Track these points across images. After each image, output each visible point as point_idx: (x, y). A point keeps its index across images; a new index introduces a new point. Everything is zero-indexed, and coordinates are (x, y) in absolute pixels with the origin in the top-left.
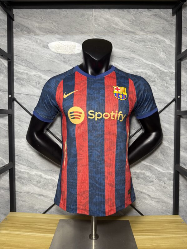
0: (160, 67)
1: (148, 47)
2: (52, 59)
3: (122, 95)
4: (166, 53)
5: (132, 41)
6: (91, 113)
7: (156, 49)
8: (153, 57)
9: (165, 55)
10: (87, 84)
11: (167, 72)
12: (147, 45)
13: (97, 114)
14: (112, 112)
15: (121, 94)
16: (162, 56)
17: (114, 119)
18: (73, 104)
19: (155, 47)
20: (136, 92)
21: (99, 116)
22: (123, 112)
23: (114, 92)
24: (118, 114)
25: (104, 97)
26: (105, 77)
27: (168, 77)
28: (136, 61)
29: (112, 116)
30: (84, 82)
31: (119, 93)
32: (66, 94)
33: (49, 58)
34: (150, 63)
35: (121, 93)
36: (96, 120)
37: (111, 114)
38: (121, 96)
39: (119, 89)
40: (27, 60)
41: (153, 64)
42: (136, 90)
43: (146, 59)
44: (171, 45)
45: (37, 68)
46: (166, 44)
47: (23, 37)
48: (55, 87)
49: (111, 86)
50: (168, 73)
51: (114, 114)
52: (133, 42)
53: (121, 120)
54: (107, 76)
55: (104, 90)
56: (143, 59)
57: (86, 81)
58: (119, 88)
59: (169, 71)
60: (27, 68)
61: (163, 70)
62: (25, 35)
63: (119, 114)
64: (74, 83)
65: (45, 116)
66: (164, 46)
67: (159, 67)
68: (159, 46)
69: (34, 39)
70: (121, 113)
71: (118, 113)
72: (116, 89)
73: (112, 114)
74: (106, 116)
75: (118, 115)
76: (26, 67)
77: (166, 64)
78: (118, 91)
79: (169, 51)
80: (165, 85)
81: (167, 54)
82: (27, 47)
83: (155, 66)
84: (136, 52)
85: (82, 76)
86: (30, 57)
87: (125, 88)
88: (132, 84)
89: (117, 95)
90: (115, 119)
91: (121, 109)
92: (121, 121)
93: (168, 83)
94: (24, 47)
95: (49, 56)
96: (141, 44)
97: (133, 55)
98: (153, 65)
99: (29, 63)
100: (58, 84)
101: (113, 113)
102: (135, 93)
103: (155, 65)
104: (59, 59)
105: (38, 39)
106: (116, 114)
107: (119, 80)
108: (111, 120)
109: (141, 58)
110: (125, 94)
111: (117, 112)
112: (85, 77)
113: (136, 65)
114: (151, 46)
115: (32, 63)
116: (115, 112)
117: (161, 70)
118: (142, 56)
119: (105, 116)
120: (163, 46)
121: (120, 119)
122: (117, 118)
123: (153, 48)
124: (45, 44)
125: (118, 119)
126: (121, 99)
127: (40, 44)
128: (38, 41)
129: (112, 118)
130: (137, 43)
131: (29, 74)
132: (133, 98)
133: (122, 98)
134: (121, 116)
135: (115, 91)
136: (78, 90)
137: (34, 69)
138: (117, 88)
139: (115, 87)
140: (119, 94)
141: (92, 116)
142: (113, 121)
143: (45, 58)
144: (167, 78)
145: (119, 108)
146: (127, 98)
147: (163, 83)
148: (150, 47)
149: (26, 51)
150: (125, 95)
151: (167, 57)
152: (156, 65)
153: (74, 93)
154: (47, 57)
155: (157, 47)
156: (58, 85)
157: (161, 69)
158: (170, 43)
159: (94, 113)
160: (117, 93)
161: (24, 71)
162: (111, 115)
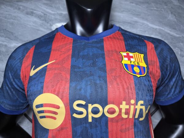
0: (171, 31)
1: (152, 8)
2: (36, 27)
3: (139, 67)
4: (175, 15)
5: (132, 3)
6: (79, 105)
7: (162, 11)
8: (161, 20)
9: (174, 17)
10: (71, 50)
11: (179, 37)
12: (152, 7)
13: (90, 107)
14: (124, 103)
15: (136, 66)
16: (171, 19)
17: (128, 117)
18: (42, 88)
19: (162, 8)
20: (160, 62)
21: (95, 111)
22: (145, 101)
23: (123, 62)
24: (136, 107)
25: (105, 71)
26: (104, 38)
27: (181, 43)
28: (140, 25)
29: (123, 111)
30: (68, 46)
31: (132, 63)
32: (34, 70)
33: (33, 26)
34: (157, 27)
35: (137, 64)
36: (90, 120)
37: (121, 106)
38: (137, 70)
39: (132, 57)
40: (7, 30)
41: (162, 28)
42: (159, 58)
43: (152, 23)
44: (180, 6)
45: (18, 38)
46: (174, 5)
47: (3, 4)
48: (21, 58)
49: (117, 52)
50: (181, 39)
51: (127, 107)
52: (134, 4)
53: (142, 117)
54: (107, 38)
55: (104, 58)
56: (148, 23)
57: (72, 45)
58: (131, 54)
59: (182, 36)
60: (7, 39)
61: (175, 34)
62: (6, 2)
63: (139, 107)
64: (51, 49)
65: (8, 106)
66: (172, 8)
67: (169, 32)
68: (165, 7)
69: (16, 6)
70: (142, 105)
71: (136, 104)
72: (125, 56)
73: (124, 106)
74: (112, 112)
75: (136, 109)
76: (5, 37)
77: (177, 28)
78: (129, 59)
79: (179, 13)
80: (179, 53)
81: (177, 16)
82: (7, 15)
83: (163, 31)
84: (139, 15)
85: (65, 38)
86: (11, 26)
87: (142, 55)
88: (152, 48)
89: (130, 68)
90: (131, 117)
91: (140, 96)
92: (141, 119)
93: (182, 51)
94: (4, 15)
95: (34, 24)
96: (144, 6)
97: (135, 19)
98: (162, 30)
99: (9, 33)
100: (27, 53)
101: (127, 104)
102: (158, 64)
103: (163, 29)
104: (46, 27)
105: (21, 5)
106: (132, 107)
107: (128, 42)
108: (123, 119)
109: (145, 22)
110: (143, 64)
111: (133, 102)
112: (71, 40)
113: (141, 30)
114: (157, 8)
115: (12, 33)
116: (128, 103)
117: (172, 36)
118: (147, 20)
119: (108, 112)
120: (170, 7)
121: (141, 115)
122: (134, 115)
123: (159, 9)
124: (29, 10)
125: (136, 117)
126: (139, 76)
127: (23, 10)
128: (21, 7)
129: (124, 116)
130: (140, 5)
131: (9, 46)
132: (156, 72)
133: (140, 73)
134: (141, 110)
135: (125, 61)
136: (55, 61)
137: (15, 40)
138: (128, 54)
139: (124, 54)
140: (133, 66)
141: (81, 113)
142: (126, 122)
143: (28, 26)
144: (180, 45)
145: (137, 94)
146: (148, 72)
147: (177, 51)
148: (155, 9)
149: (6, 19)
150: (144, 68)
151: (177, 19)
152: (165, 29)
153: (46, 66)
154: (30, 25)
155: (164, 9)
156: (26, 55)
157: (172, 33)
158: (178, 4)
159: (86, 107)
160: (130, 63)
161: (2, 43)
162: (120, 110)
